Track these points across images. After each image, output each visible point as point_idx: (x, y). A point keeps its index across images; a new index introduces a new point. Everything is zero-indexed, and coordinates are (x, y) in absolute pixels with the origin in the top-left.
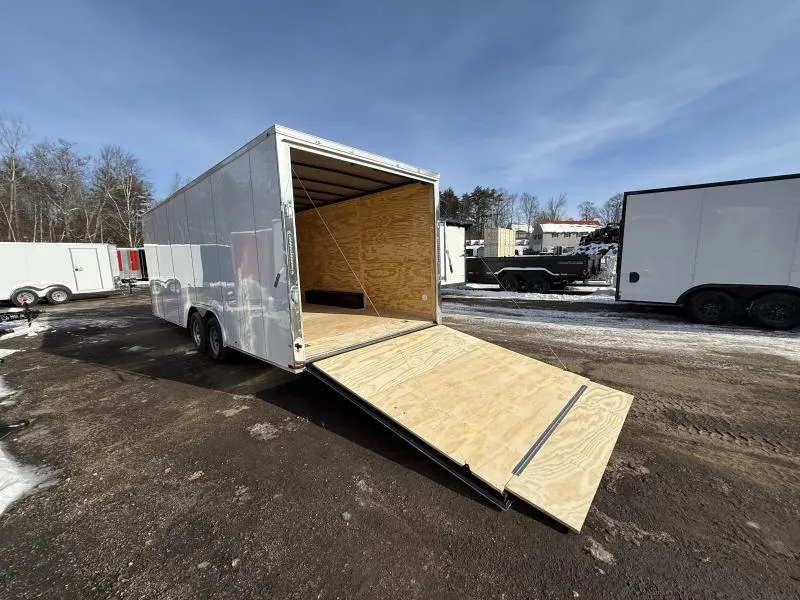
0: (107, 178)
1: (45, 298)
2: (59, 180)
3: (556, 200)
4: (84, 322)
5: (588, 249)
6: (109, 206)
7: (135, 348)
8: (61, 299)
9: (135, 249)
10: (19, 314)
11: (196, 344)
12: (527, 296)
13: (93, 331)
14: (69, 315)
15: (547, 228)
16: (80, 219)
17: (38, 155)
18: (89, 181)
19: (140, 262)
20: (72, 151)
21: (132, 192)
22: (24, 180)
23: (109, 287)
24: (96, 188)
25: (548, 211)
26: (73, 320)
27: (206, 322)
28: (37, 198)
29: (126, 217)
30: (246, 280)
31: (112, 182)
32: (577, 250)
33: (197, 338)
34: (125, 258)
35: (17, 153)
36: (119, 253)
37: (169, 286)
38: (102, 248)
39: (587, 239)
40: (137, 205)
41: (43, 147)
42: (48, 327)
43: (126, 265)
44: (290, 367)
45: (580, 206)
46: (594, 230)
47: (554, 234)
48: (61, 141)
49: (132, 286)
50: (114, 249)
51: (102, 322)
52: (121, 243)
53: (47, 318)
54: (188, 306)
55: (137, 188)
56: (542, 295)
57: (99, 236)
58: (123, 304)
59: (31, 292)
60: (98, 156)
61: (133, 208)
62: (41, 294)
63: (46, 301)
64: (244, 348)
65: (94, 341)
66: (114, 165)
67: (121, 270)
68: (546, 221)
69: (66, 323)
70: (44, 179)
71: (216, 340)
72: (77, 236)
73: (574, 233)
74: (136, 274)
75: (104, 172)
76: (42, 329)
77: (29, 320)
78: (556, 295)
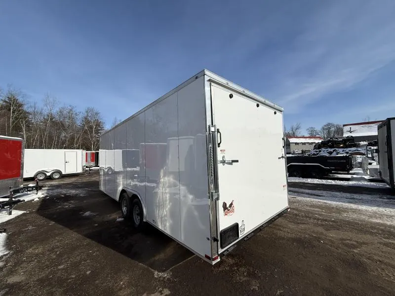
0: (86, 120)
1: (50, 176)
2: (67, 122)
3: (295, 126)
4: (64, 191)
5: (320, 151)
6: (86, 132)
7: (87, 213)
8: (57, 177)
9: (94, 152)
10: (32, 187)
11: (123, 213)
12: (310, 181)
13: (67, 198)
14: (58, 187)
15: (292, 140)
16: (73, 138)
17: (60, 112)
18: (79, 123)
19: (96, 158)
20: (74, 110)
21: (96, 126)
22: (53, 122)
23: (80, 171)
24: (81, 125)
25: (291, 132)
26: (59, 190)
27: (132, 201)
28: (57, 129)
29: (92, 137)
30: (166, 178)
31: (88, 122)
32: (313, 152)
33: (124, 209)
34: (89, 156)
35: (52, 111)
36: (87, 153)
37: (108, 170)
38: (80, 151)
39: (319, 146)
40: (97, 132)
41: (63, 108)
42: (46, 195)
43: (89, 159)
44: (206, 256)
45: (308, 129)
46: (320, 141)
47: (296, 144)
48: (70, 106)
49: (90, 170)
50: (85, 152)
51: (73, 192)
52: (88, 149)
53: (47, 188)
54: (120, 188)
55: (98, 124)
56: (320, 180)
57: (79, 146)
58: (85, 180)
59: (43, 173)
60: (84, 112)
61: (96, 133)
62: (48, 174)
63: (50, 178)
64: (160, 227)
65: (67, 206)
66: (90, 115)
67: (86, 161)
68: (291, 137)
69: (56, 192)
70: (61, 122)
71: (138, 215)
72: (70, 146)
73: (307, 143)
74: (93, 164)
75: (86, 118)
76: (43, 196)
77: (37, 191)
78: (330, 181)
